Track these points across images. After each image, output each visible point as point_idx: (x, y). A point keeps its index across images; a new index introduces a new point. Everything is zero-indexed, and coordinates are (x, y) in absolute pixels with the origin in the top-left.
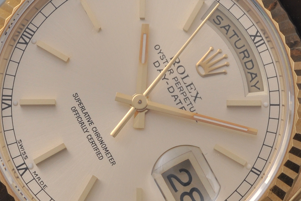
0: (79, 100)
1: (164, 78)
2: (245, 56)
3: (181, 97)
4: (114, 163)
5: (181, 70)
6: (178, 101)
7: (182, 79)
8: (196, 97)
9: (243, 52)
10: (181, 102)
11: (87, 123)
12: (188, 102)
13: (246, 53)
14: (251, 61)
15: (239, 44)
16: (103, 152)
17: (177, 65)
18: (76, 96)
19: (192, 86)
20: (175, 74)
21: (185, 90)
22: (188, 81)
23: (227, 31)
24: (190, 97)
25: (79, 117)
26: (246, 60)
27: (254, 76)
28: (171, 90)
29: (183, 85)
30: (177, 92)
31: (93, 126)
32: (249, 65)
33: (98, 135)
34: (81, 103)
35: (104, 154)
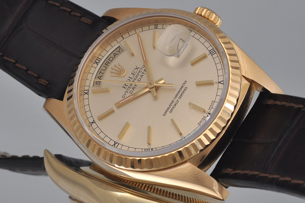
0: (166, 112)
1: (136, 86)
2: (108, 63)
3: (140, 74)
4: (186, 81)
6: (143, 74)
7: (132, 79)
8: (137, 68)
9: (107, 65)
10: (143, 73)
11: (174, 103)
12: (141, 70)
13: (106, 64)
14: (109, 59)
15: (104, 68)
16: (183, 89)
17: (127, 84)
18: (164, 115)
19: (133, 73)
20: (132, 83)
21: (136, 74)
22: (132, 76)
23: (101, 76)
24: (138, 71)
25: (173, 108)
26: (109, 62)
27: (115, 55)
29: (135, 76)
30: (139, 77)
31: (174, 100)
32: (111, 59)
33: (177, 95)
34: (167, 111)
35: (184, 88)
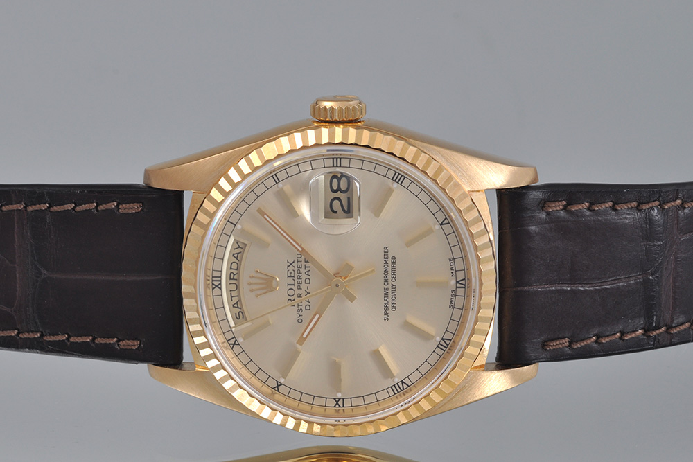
0: (386, 314)
1: (308, 293)
2: (234, 275)
3: (303, 270)
4: (386, 248)
5: (291, 292)
6: (307, 269)
7: (294, 285)
8: (291, 264)
9: (233, 279)
10: (306, 267)
11: (390, 292)
12: (299, 264)
14: (231, 268)
15: (234, 287)
16: (389, 262)
17: (292, 298)
19: (289, 275)
20: (298, 291)
21: (296, 275)
22: (290, 281)
23: (237, 303)
24: (296, 267)
25: (393, 300)
26: (235, 272)
27: (236, 256)
28: (308, 281)
29: (296, 279)
30: (304, 277)
31: (386, 287)
32: (234, 266)
33: (386, 278)
34: (386, 310)
35: (390, 259)
